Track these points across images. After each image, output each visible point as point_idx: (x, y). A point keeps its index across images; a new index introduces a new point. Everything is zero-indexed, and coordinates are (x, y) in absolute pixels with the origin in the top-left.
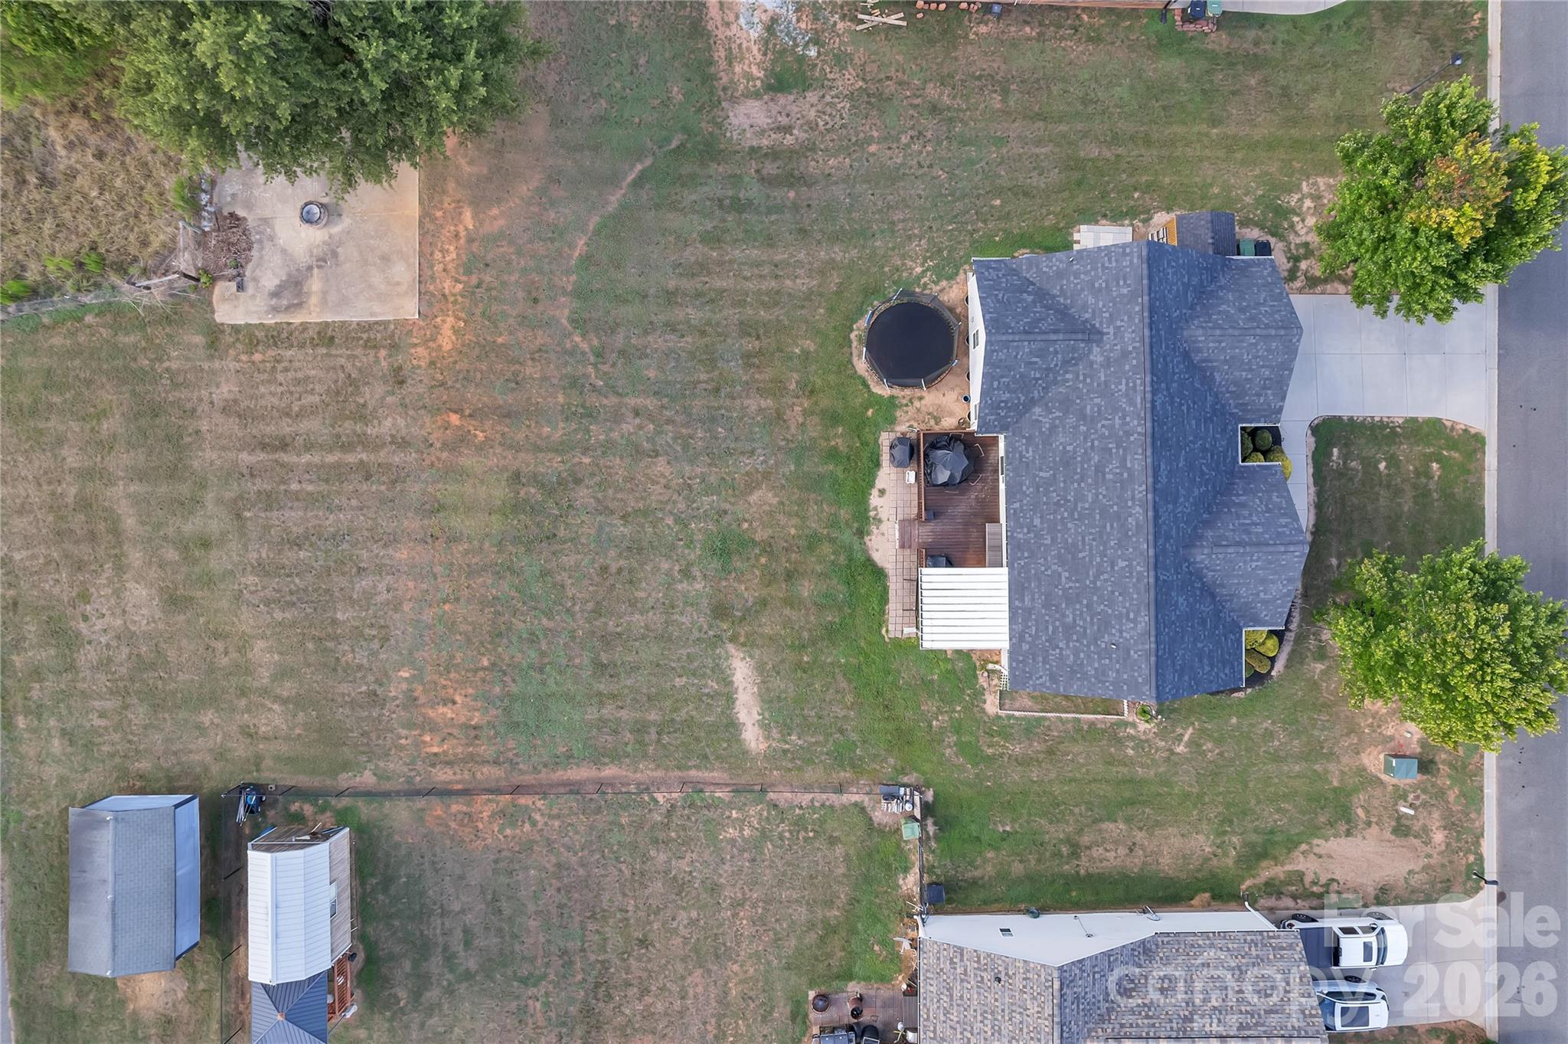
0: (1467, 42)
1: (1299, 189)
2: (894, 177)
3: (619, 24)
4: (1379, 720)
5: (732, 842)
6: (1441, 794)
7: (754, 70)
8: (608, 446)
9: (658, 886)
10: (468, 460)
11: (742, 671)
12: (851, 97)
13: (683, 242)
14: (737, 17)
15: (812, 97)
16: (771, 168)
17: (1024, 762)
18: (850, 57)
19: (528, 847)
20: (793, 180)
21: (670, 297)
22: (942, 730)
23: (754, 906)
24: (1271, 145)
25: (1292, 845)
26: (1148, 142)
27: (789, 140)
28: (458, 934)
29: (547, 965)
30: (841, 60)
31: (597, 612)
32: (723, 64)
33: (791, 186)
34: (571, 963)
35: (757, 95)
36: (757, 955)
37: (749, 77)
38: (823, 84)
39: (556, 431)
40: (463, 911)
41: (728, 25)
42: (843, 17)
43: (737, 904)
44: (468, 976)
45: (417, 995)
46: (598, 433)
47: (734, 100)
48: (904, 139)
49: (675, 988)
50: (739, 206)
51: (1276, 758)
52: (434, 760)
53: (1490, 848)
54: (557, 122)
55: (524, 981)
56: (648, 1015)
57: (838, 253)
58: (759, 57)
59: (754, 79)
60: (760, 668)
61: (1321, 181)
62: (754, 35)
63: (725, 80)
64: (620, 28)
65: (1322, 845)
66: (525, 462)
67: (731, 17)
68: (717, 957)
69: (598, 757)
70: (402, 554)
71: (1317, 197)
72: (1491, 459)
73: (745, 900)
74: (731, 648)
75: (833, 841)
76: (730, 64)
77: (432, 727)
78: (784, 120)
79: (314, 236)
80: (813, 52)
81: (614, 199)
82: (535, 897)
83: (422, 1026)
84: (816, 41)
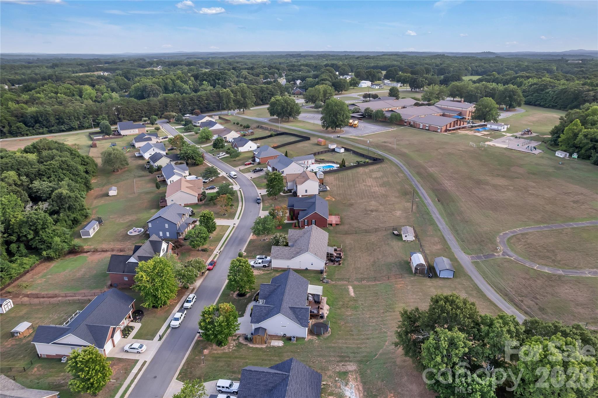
0: (184, 372)
1: (232, 350)
2: (320, 356)
3: (383, 382)
7: (351, 376)
8: (378, 318)
12: (329, 370)
13: (366, 347)
14: (355, 387)
15: (337, 370)
16: (347, 359)
18: (328, 377)
21: (368, 339)
24: (236, 358)
26: (263, 360)
27: (343, 363)
29: (381, 266)
30: (330, 377)
31: (378, 299)
32: (358, 377)
33: (342, 356)
35: (350, 371)
37: (352, 375)
38: (335, 372)
41: (357, 385)
42: (329, 385)
46: (380, 319)
47: (355, 370)
48: (317, 362)
50: (354, 353)
52: (402, 281)
54: (395, 362)
55: (385, 264)
57: (333, 345)
58: (350, 378)
59: (351, 374)
60: (349, 295)
61: (227, 351)
62: (351, 383)
63: (357, 374)
64: (383, 381)
67: (356, 387)
69: (376, 285)
70: (412, 300)
71: (229, 348)
76: (356, 377)
77: (403, 284)
78: (344, 367)
80: (337, 379)
84: (336, 381)
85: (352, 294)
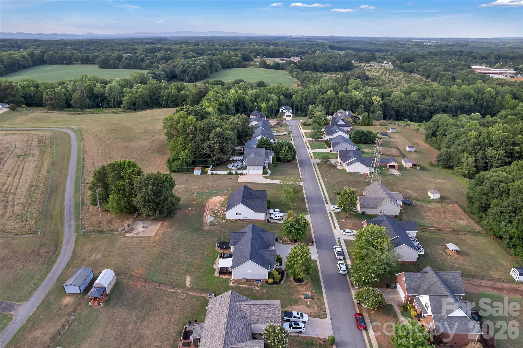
4: (302, 291)
5: (180, 298)
6: (316, 303)
8: (176, 252)
9: (164, 302)
10: (155, 248)
13: (194, 237)
15: (215, 227)
16: (208, 232)
19: (144, 291)
21: (190, 241)
22: (221, 288)
23: (181, 307)
28: (126, 299)
29: (139, 308)
30: (220, 224)
31: (167, 268)
32: (203, 224)
34: (144, 309)
36: (179, 315)
37: (207, 225)
38: (217, 226)
39: (168, 249)
40: (129, 296)
41: (206, 221)
42: (221, 221)
43: (178, 307)
44: (125, 305)
45: (114, 305)
46: (174, 250)
49: (161, 317)
50: (203, 235)
51: (283, 294)
55: (134, 309)
56: (155, 321)
58: (209, 224)
60: (191, 278)
62: (209, 222)
66: (163, 250)
68: (171, 314)
72: (318, 263)
73: (179, 306)
74: (187, 275)
75: (198, 301)
76: (205, 224)
77: (136, 273)
78: (211, 229)
79: (144, 229)
80: (216, 223)
81: (185, 232)
82: (142, 298)
83: (113, 310)
85: (188, 278)
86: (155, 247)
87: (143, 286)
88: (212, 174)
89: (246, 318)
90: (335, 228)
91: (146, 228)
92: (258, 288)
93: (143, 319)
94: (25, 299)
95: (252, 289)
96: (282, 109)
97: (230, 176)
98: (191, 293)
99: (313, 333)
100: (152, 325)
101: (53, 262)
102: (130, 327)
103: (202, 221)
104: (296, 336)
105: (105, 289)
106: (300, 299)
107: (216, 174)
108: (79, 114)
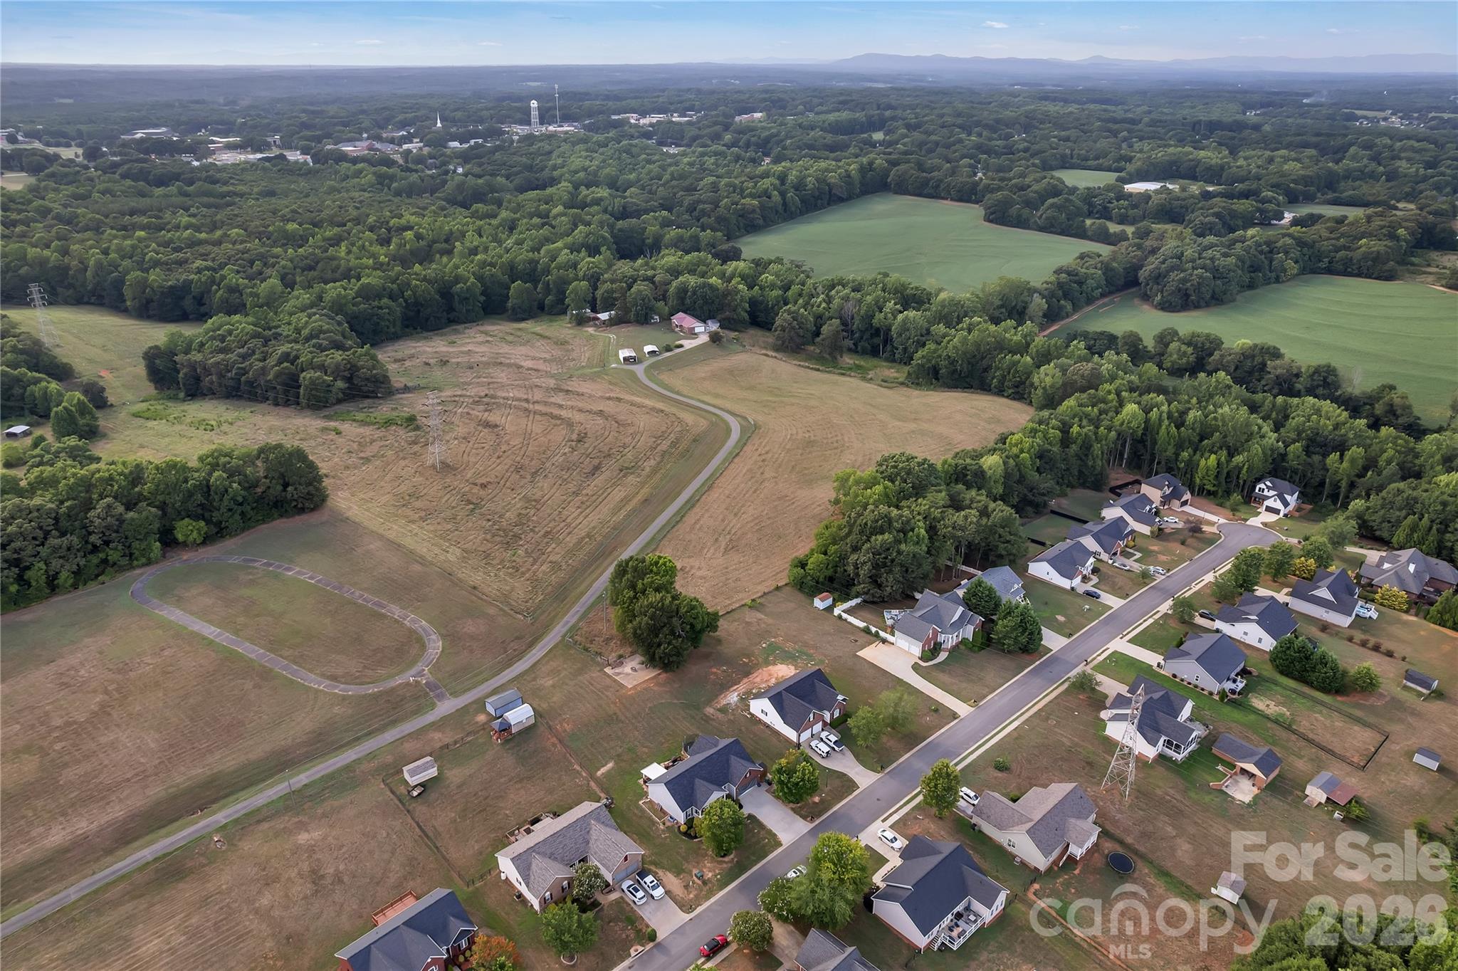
4: (706, 866)
6: (701, 890)
8: (633, 724)
9: (557, 775)
10: (613, 705)
11: (610, 765)
13: (679, 714)
16: (704, 717)
17: (635, 814)
19: (551, 750)
20: (706, 721)
21: (668, 718)
25: (663, 868)
27: (711, 716)
28: (526, 750)
31: (602, 738)
33: (703, 720)
34: (532, 770)
39: (628, 715)
40: (531, 748)
44: (518, 755)
45: (511, 749)
46: (634, 721)
50: (693, 717)
51: (678, 853)
53: (699, 909)
64: (705, 687)
65: (668, 873)
72: (780, 850)
74: (613, 761)
78: (714, 714)
79: (630, 671)
81: (675, 701)
82: (542, 757)
83: (503, 753)
86: (615, 703)
87: (554, 745)
88: (840, 617)
89: (588, 843)
90: (883, 821)
91: (635, 670)
92: (662, 827)
93: (521, 781)
94: (455, 694)
95: (654, 823)
96: (1262, 486)
97: (863, 634)
98: (592, 784)
99: (648, 914)
100: (522, 792)
101: (510, 666)
102: (502, 780)
103: (717, 696)
104: (627, 903)
105: (510, 726)
106: (690, 873)
107: (846, 620)
108: (818, 370)
